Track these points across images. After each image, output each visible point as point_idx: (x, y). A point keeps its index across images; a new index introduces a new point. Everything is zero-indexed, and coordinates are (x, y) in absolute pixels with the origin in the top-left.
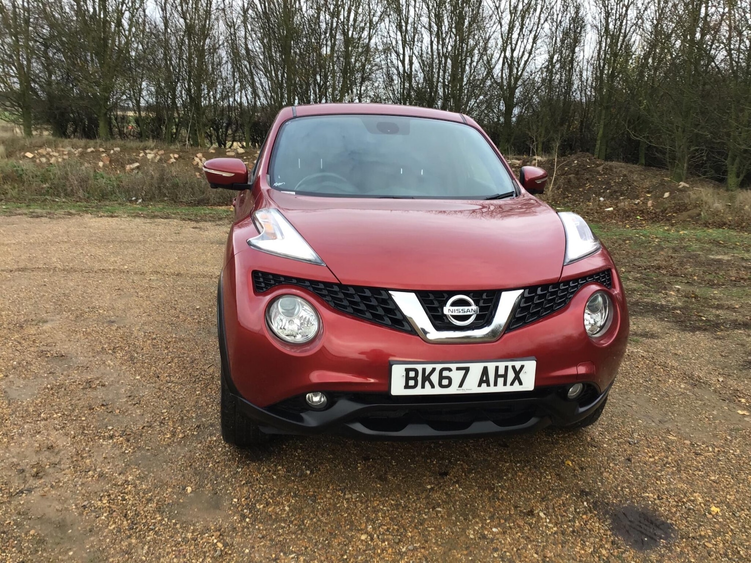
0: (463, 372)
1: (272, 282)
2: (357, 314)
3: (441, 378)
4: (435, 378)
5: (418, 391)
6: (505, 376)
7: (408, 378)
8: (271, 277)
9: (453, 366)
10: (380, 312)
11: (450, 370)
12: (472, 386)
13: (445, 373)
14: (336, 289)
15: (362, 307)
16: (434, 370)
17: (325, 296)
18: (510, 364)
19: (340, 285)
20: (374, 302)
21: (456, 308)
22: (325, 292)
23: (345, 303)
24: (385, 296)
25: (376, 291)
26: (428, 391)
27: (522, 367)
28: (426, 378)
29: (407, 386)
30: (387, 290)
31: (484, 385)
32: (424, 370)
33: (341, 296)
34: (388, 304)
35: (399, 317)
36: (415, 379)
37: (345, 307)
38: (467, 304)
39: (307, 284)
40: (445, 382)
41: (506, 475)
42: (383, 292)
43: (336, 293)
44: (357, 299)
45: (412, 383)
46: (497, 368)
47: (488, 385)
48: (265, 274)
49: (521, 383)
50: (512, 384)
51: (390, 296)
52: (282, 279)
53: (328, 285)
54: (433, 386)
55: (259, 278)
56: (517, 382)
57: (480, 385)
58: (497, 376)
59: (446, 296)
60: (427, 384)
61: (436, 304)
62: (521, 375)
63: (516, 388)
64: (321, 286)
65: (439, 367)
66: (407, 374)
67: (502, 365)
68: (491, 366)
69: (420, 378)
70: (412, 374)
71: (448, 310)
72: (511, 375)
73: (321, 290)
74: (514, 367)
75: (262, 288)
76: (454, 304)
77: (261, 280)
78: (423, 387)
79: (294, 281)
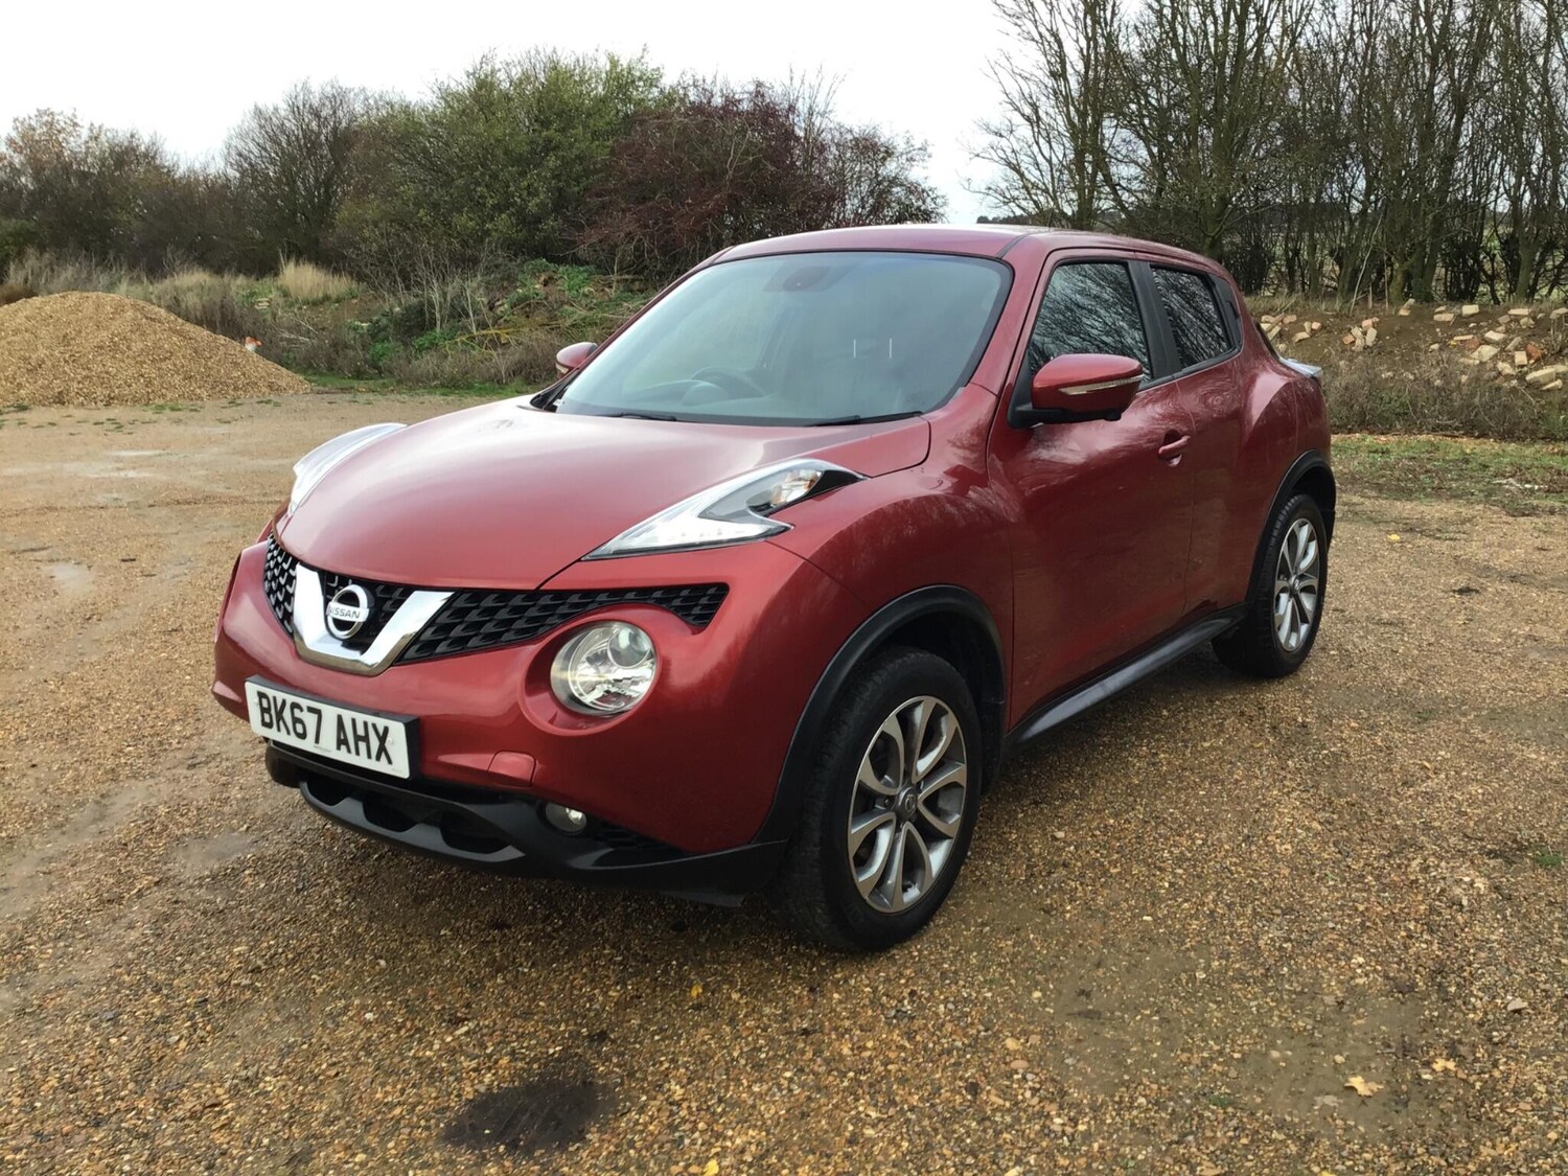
0: (316, 717)
3: (294, 719)
4: (288, 716)
5: (275, 735)
6: (366, 740)
7: (264, 711)
9: (305, 703)
11: (301, 708)
12: (328, 748)
13: (297, 713)
14: (277, 553)
15: (275, 585)
16: (284, 702)
18: (370, 720)
20: (284, 580)
21: (341, 606)
22: (269, 556)
23: (270, 576)
26: (284, 737)
27: (386, 730)
28: (280, 715)
29: (263, 722)
30: (300, 563)
31: (343, 747)
32: (275, 699)
33: (273, 564)
35: (291, 608)
36: (269, 711)
37: (267, 582)
40: (300, 728)
43: (273, 559)
44: (278, 572)
45: (267, 719)
46: (354, 722)
47: (349, 751)
49: (390, 762)
50: (378, 758)
54: (289, 731)
56: (383, 756)
57: (338, 747)
58: (357, 737)
60: (282, 724)
62: (388, 746)
63: (381, 766)
65: (290, 699)
66: (261, 701)
67: (361, 718)
68: (347, 716)
69: (273, 712)
70: (265, 703)
71: (333, 608)
72: (373, 741)
74: (375, 727)
78: (279, 728)
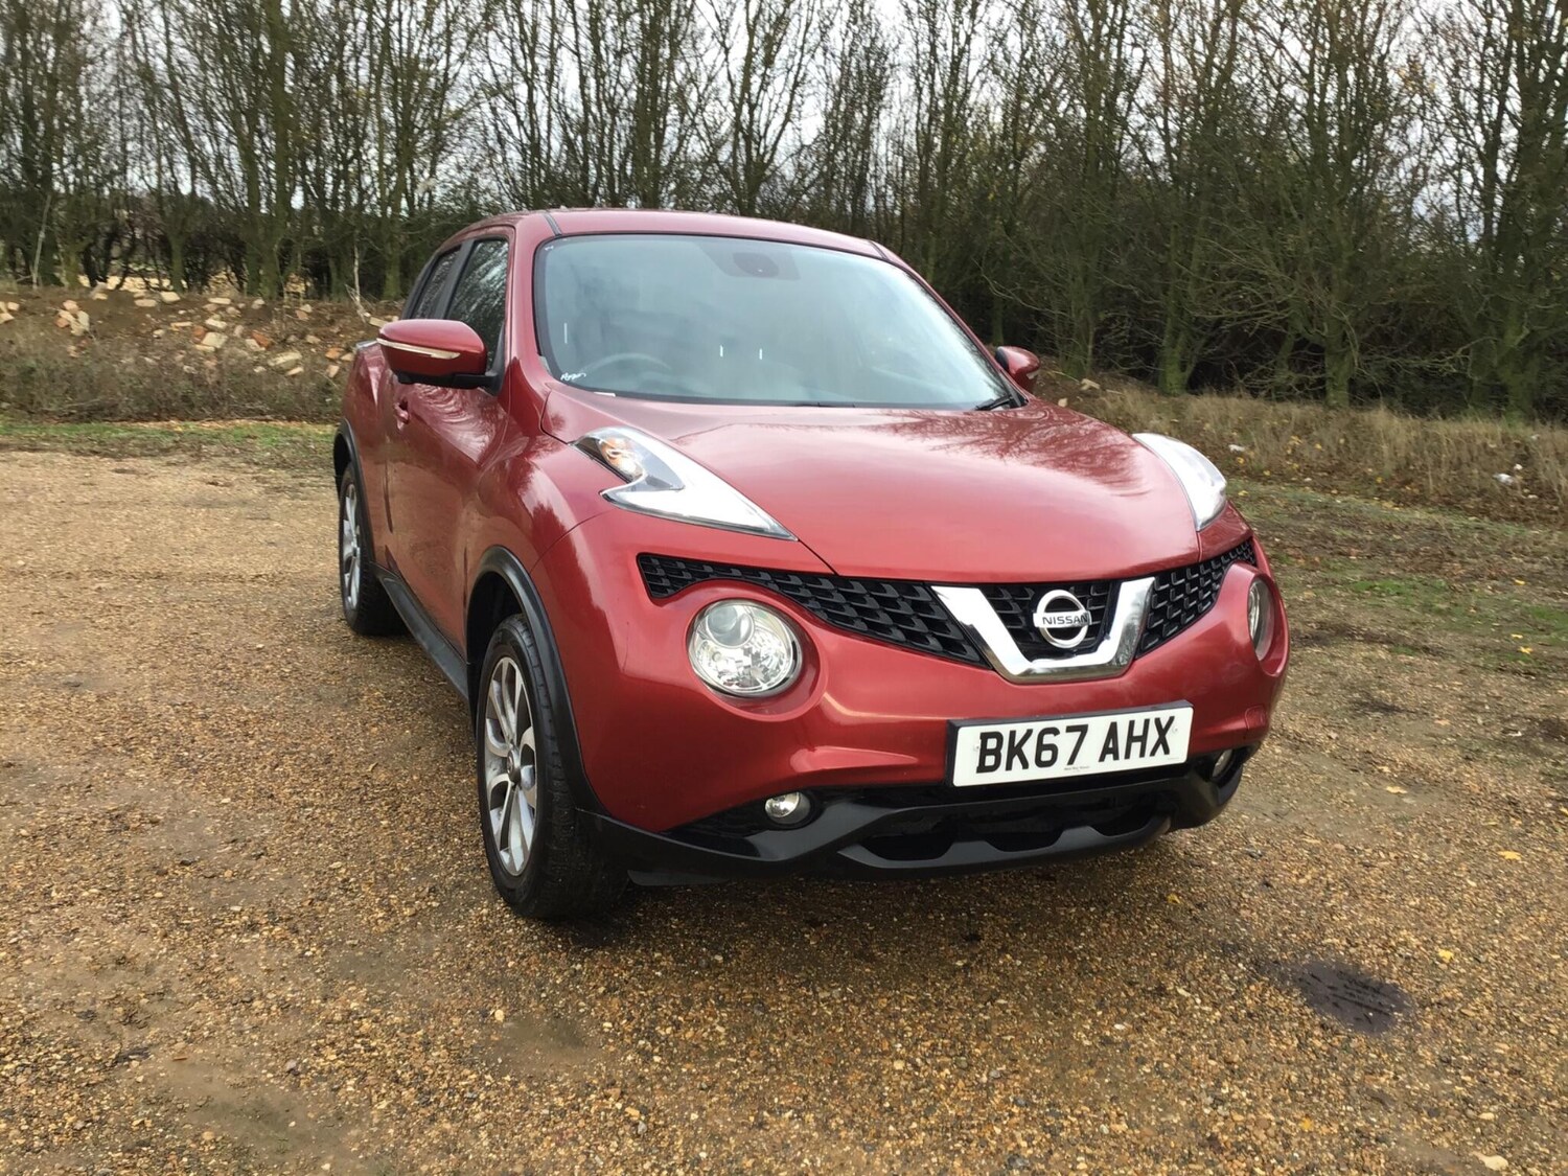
0: (1077, 735)
1: (687, 576)
2: (875, 632)
3: (1041, 747)
4: (1029, 749)
5: (1000, 776)
6: (1143, 739)
7: (984, 752)
8: (681, 565)
9: (1061, 724)
10: (919, 626)
11: (1055, 731)
12: (1090, 762)
13: (1048, 739)
14: (827, 585)
15: (884, 619)
16: (1029, 733)
17: (804, 600)
18: (1152, 715)
19: (834, 578)
20: (905, 609)
21: (1056, 615)
22: (804, 593)
23: (850, 612)
24: (924, 597)
25: (906, 586)
26: (1018, 774)
27: (1171, 719)
28: (1016, 750)
29: (982, 768)
30: (926, 585)
31: (1109, 757)
32: (1013, 734)
33: (838, 598)
34: (930, 610)
35: (954, 635)
36: (996, 752)
37: (848, 620)
38: (1071, 606)
39: (765, 576)
40: (1046, 756)
41: (1084, 930)
42: (919, 589)
43: (827, 593)
44: (871, 604)
45: (990, 760)
46: (1132, 724)
47: (1116, 757)
48: (668, 561)
49: (1167, 751)
50: (1153, 753)
51: (934, 595)
52: (708, 569)
53: (810, 578)
54: (1025, 765)
55: (654, 568)
56: (1161, 749)
57: (1102, 759)
58: (1131, 739)
59: (1031, 592)
60: (1016, 760)
61: (1016, 610)
62: (1169, 736)
63: (1160, 760)
64: (795, 581)
65: (1038, 727)
66: (984, 744)
67: (1139, 718)
68: (1122, 721)
69: (1004, 752)
70: (992, 744)
71: (1042, 619)
72: (1153, 736)
73: (796, 588)
74: (1158, 721)
75: (663, 589)
76: (1052, 607)
77: (660, 572)
78: (1009, 767)
79: (736, 572)
